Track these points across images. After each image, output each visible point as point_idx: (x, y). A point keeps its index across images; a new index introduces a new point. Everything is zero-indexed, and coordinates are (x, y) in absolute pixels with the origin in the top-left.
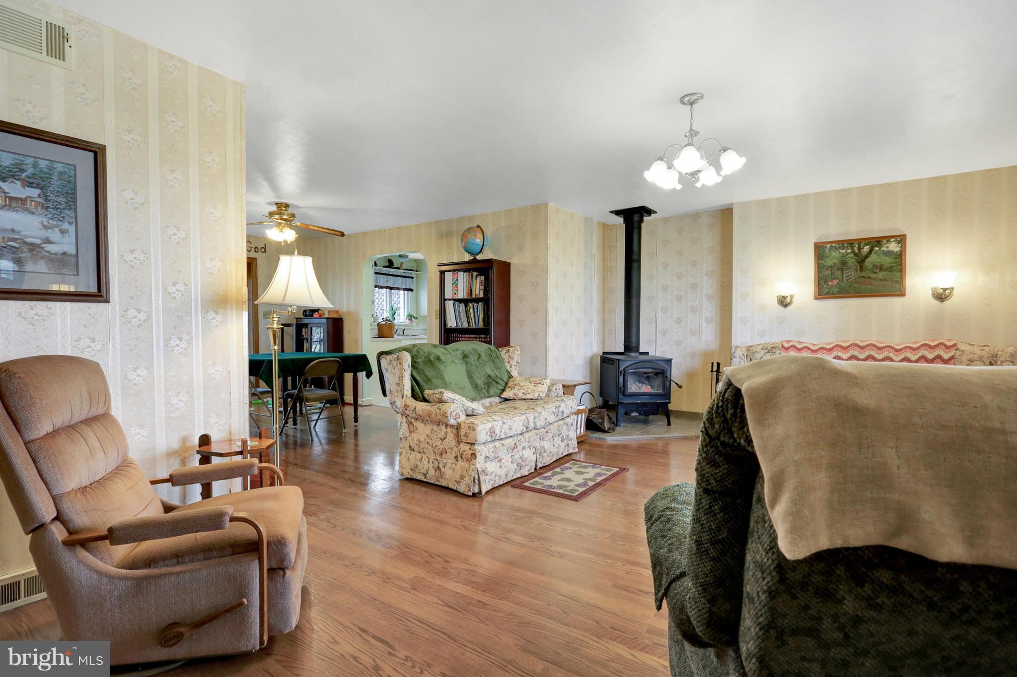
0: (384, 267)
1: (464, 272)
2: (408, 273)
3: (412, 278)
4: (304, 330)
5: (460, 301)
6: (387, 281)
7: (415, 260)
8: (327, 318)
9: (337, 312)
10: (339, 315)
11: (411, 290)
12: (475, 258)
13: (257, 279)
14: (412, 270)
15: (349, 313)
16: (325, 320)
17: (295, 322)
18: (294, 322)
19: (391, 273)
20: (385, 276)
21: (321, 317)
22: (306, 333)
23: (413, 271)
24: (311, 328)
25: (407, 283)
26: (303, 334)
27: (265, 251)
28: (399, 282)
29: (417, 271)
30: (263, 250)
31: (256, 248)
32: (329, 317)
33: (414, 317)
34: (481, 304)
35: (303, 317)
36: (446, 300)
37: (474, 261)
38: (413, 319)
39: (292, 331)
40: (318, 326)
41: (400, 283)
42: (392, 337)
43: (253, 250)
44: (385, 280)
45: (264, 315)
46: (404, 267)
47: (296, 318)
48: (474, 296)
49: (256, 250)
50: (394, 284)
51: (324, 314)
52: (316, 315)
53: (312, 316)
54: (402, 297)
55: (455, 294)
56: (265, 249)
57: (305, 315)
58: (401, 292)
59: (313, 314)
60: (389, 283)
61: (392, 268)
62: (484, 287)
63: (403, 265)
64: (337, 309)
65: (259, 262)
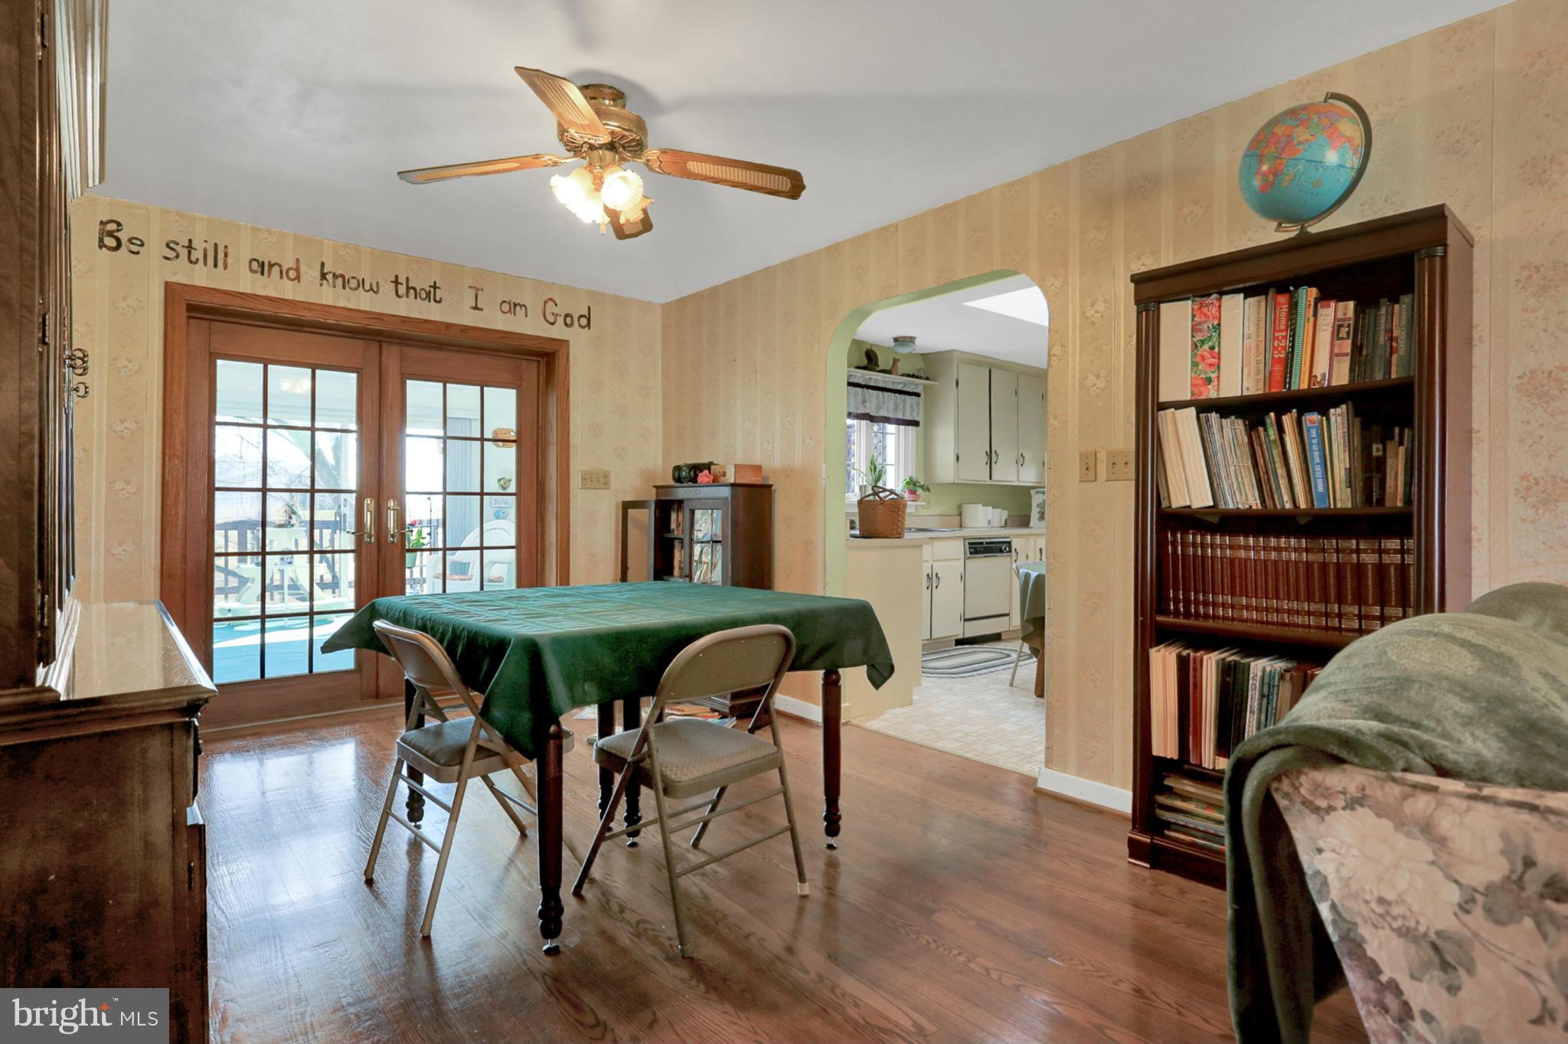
0: (859, 368)
1: (1249, 293)
2: (912, 384)
3: (918, 395)
4: (674, 516)
5: (1226, 408)
6: (864, 401)
7: (922, 355)
8: (733, 485)
9: (758, 469)
10: (763, 477)
11: (915, 423)
12: (1303, 232)
13: (568, 392)
14: (917, 377)
15: (788, 473)
16: (726, 492)
17: (654, 498)
18: (651, 496)
19: (872, 384)
20: (859, 390)
21: (716, 482)
22: (678, 525)
23: (920, 378)
24: (692, 512)
25: (908, 408)
26: (673, 526)
27: (588, 325)
28: (888, 405)
29: (927, 379)
30: (584, 321)
31: (566, 316)
32: (739, 481)
33: (922, 487)
34: (1338, 415)
35: (672, 483)
36: (1163, 407)
37: (1303, 244)
38: (920, 491)
39: (645, 518)
40: (710, 505)
41: (891, 407)
42: (899, 536)
43: (560, 320)
44: (860, 398)
45: (584, 479)
46: (903, 367)
47: (657, 487)
48: (1300, 383)
49: (569, 320)
50: (879, 408)
51: (724, 474)
52: (703, 477)
53: (694, 480)
54: (891, 441)
55: (1209, 381)
56: (589, 320)
57: (678, 480)
58: (891, 428)
59: (696, 476)
60: (868, 405)
61: (874, 370)
62: (1354, 344)
63: (899, 364)
64: (757, 461)
65: (573, 351)
